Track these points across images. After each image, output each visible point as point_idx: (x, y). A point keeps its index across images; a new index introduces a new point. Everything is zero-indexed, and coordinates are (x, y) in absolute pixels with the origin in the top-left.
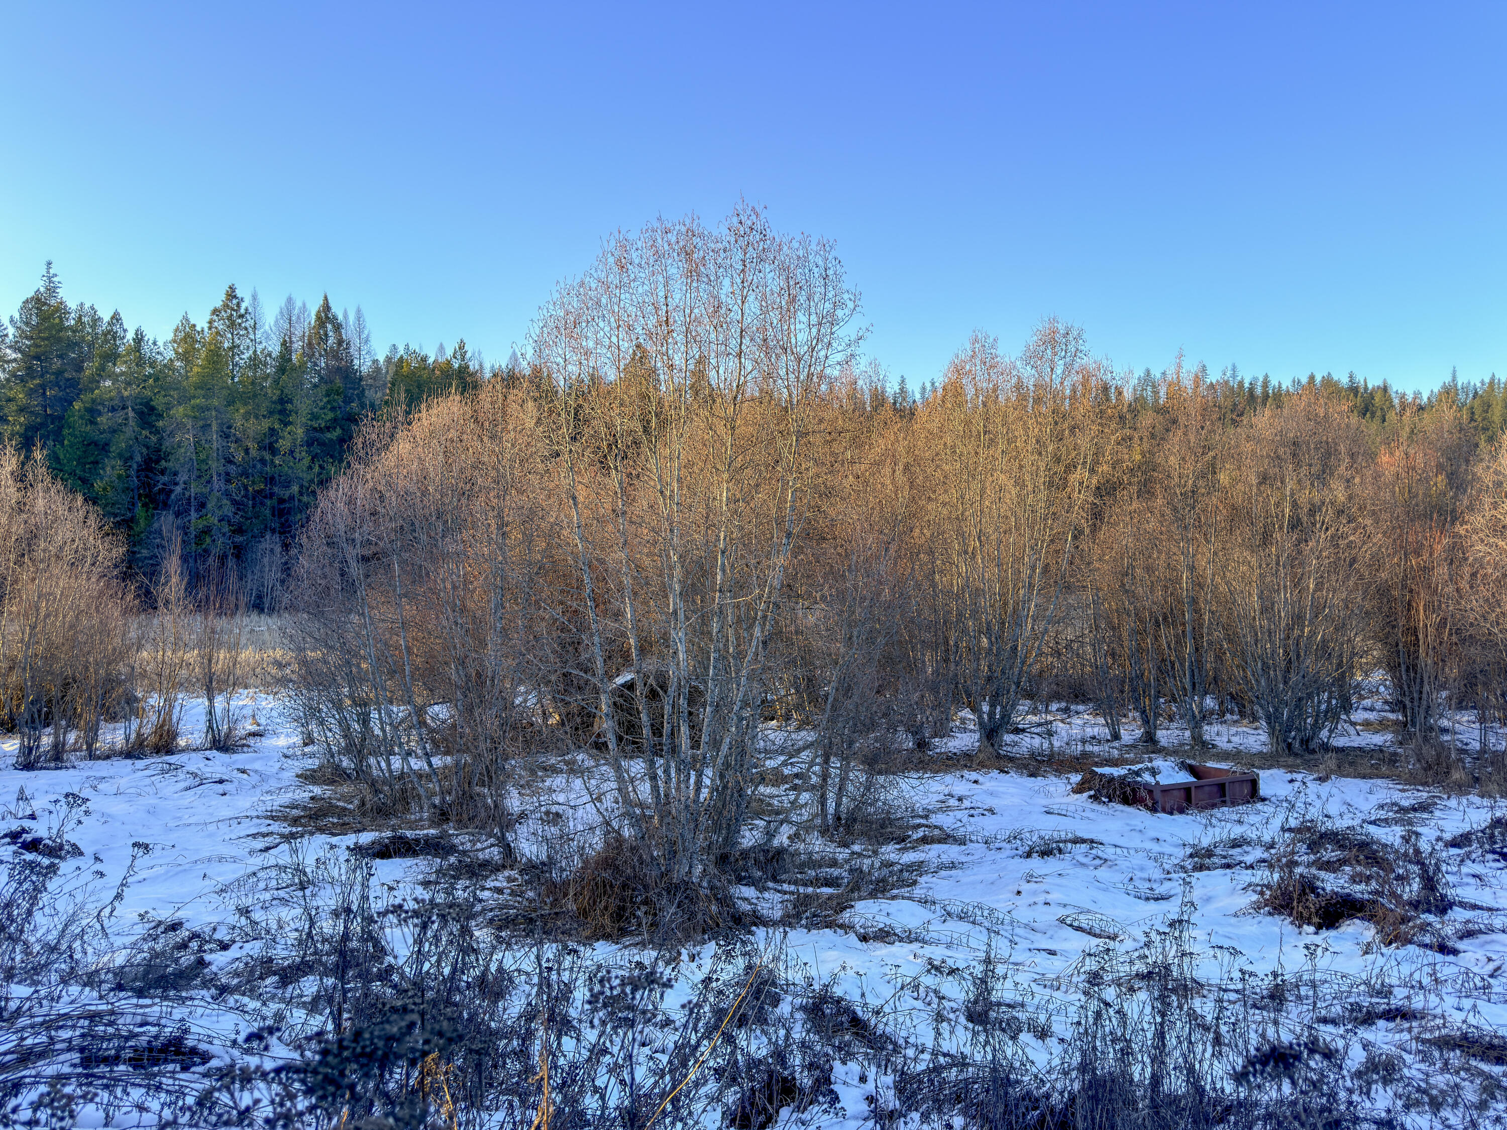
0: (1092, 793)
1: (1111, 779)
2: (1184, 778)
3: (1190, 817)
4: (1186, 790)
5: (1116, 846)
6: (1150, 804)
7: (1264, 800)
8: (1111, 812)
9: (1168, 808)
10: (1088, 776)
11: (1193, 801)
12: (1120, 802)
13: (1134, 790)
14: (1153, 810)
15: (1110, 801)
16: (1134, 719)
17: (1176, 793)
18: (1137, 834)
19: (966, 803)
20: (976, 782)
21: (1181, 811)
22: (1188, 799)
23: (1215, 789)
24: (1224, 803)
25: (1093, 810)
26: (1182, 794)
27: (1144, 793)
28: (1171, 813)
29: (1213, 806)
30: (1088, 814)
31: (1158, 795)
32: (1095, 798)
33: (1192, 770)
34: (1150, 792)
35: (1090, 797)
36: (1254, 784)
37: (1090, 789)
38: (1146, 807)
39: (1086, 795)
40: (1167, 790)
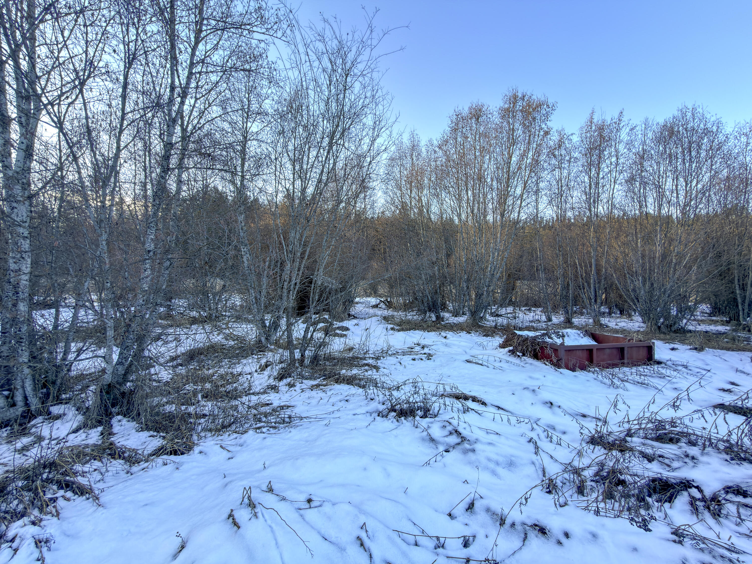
0: (511, 348)
1: (526, 339)
2: (587, 341)
3: (591, 374)
4: (589, 351)
5: (499, 408)
6: (555, 361)
7: (659, 363)
8: (522, 364)
9: (571, 365)
10: (510, 336)
11: (595, 362)
12: (531, 357)
13: (542, 348)
14: (557, 365)
15: (524, 355)
16: (562, 314)
17: (579, 353)
18: (527, 394)
19: (426, 350)
20: (445, 337)
21: (583, 368)
22: (591, 360)
23: (615, 352)
24: (623, 364)
25: (507, 362)
26: (585, 355)
27: (549, 351)
28: (573, 370)
29: (614, 366)
30: (503, 364)
31: (562, 354)
32: (512, 352)
33: (594, 337)
34: (556, 351)
35: (510, 351)
36: (650, 349)
37: (511, 345)
38: (552, 364)
39: (507, 349)
40: (571, 350)
